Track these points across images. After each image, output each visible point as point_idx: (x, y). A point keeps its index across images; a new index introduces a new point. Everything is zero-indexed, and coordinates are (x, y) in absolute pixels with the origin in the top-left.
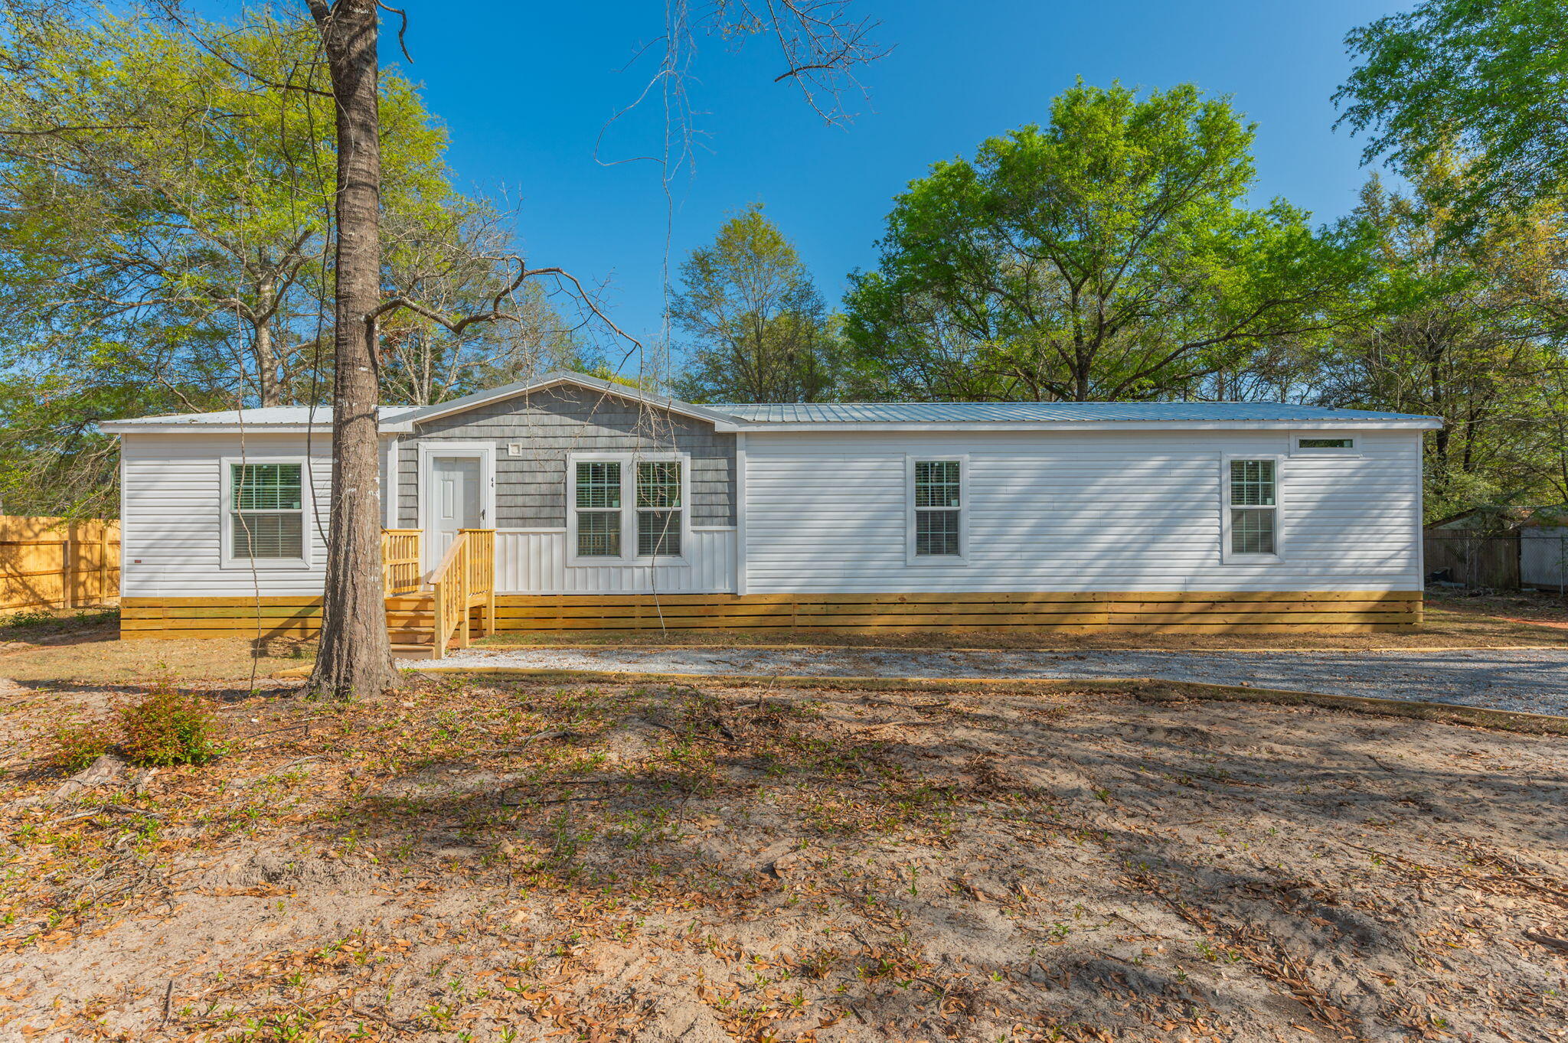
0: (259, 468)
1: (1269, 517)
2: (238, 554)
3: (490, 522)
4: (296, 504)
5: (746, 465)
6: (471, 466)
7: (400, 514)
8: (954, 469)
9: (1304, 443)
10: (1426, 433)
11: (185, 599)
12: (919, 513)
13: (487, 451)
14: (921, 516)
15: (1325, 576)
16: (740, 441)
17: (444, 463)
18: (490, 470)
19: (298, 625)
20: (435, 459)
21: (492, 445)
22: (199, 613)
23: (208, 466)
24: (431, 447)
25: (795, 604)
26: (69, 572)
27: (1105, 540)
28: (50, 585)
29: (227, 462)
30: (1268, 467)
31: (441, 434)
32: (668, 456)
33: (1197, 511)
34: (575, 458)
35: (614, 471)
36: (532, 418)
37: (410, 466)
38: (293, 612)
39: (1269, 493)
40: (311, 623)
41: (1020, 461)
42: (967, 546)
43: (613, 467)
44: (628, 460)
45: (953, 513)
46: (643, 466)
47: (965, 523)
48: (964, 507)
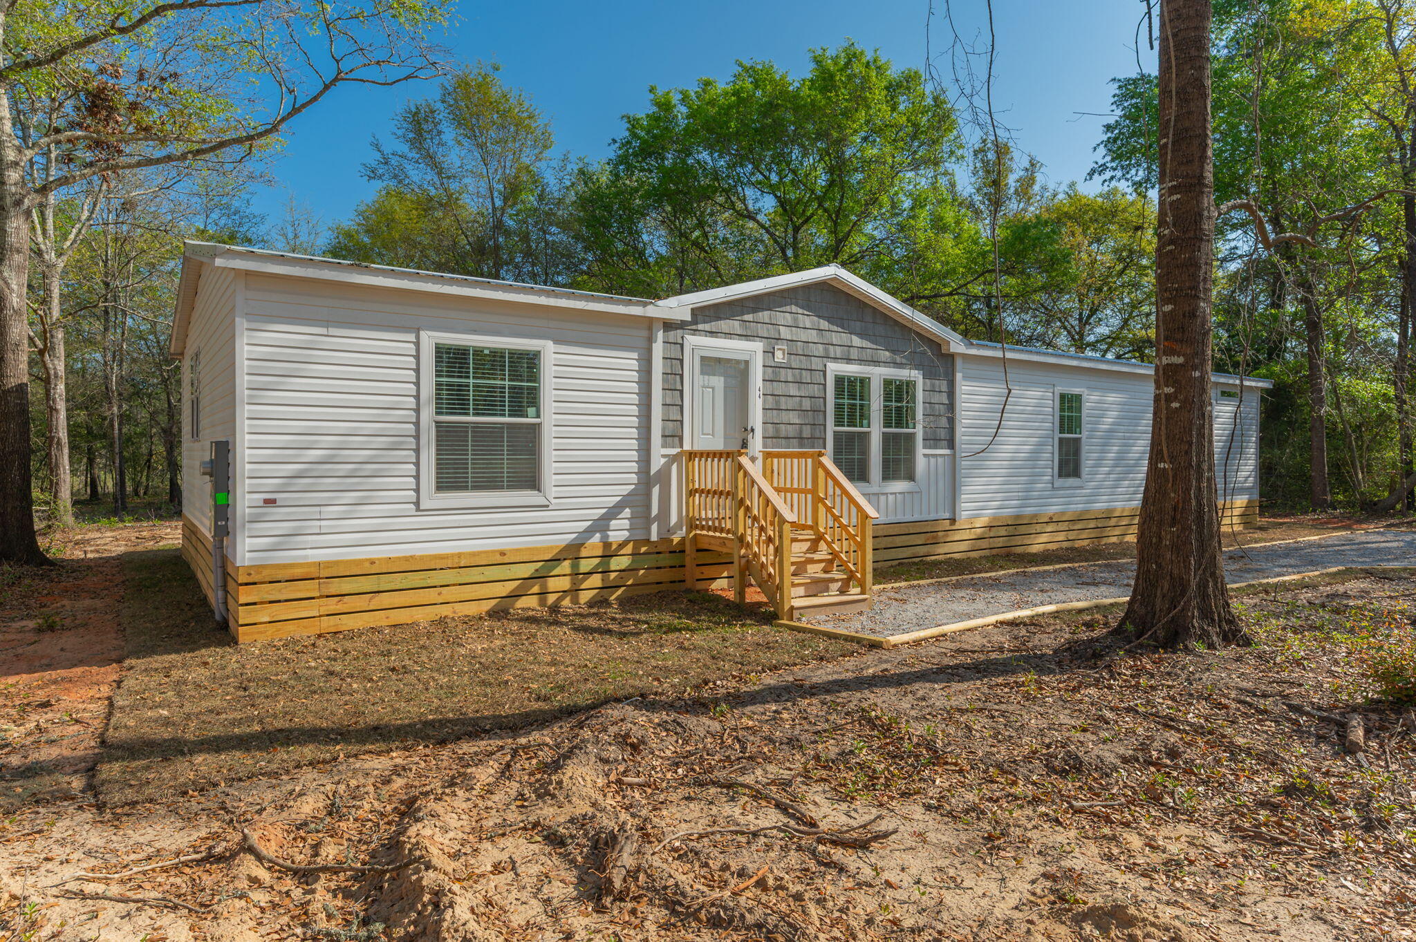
0: (478, 352)
2: (441, 486)
3: (758, 442)
4: (531, 411)
5: (964, 388)
6: (737, 372)
7: (664, 429)
8: (1079, 401)
9: (1223, 393)
10: (1262, 389)
11: (359, 563)
12: (1061, 440)
13: (752, 350)
14: (1061, 443)
16: (959, 363)
17: (711, 364)
18: (757, 377)
19: (536, 589)
20: (703, 358)
21: (758, 346)
22: (385, 582)
23: (401, 343)
24: (698, 343)
29: (430, 339)
31: (707, 327)
32: (904, 374)
34: (834, 368)
35: (865, 387)
37: (674, 366)
38: (527, 570)
40: (553, 584)
41: (1112, 398)
42: (1085, 470)
43: (864, 382)
44: (878, 374)
45: (1078, 441)
46: (887, 383)
47: (1085, 448)
48: (1084, 435)
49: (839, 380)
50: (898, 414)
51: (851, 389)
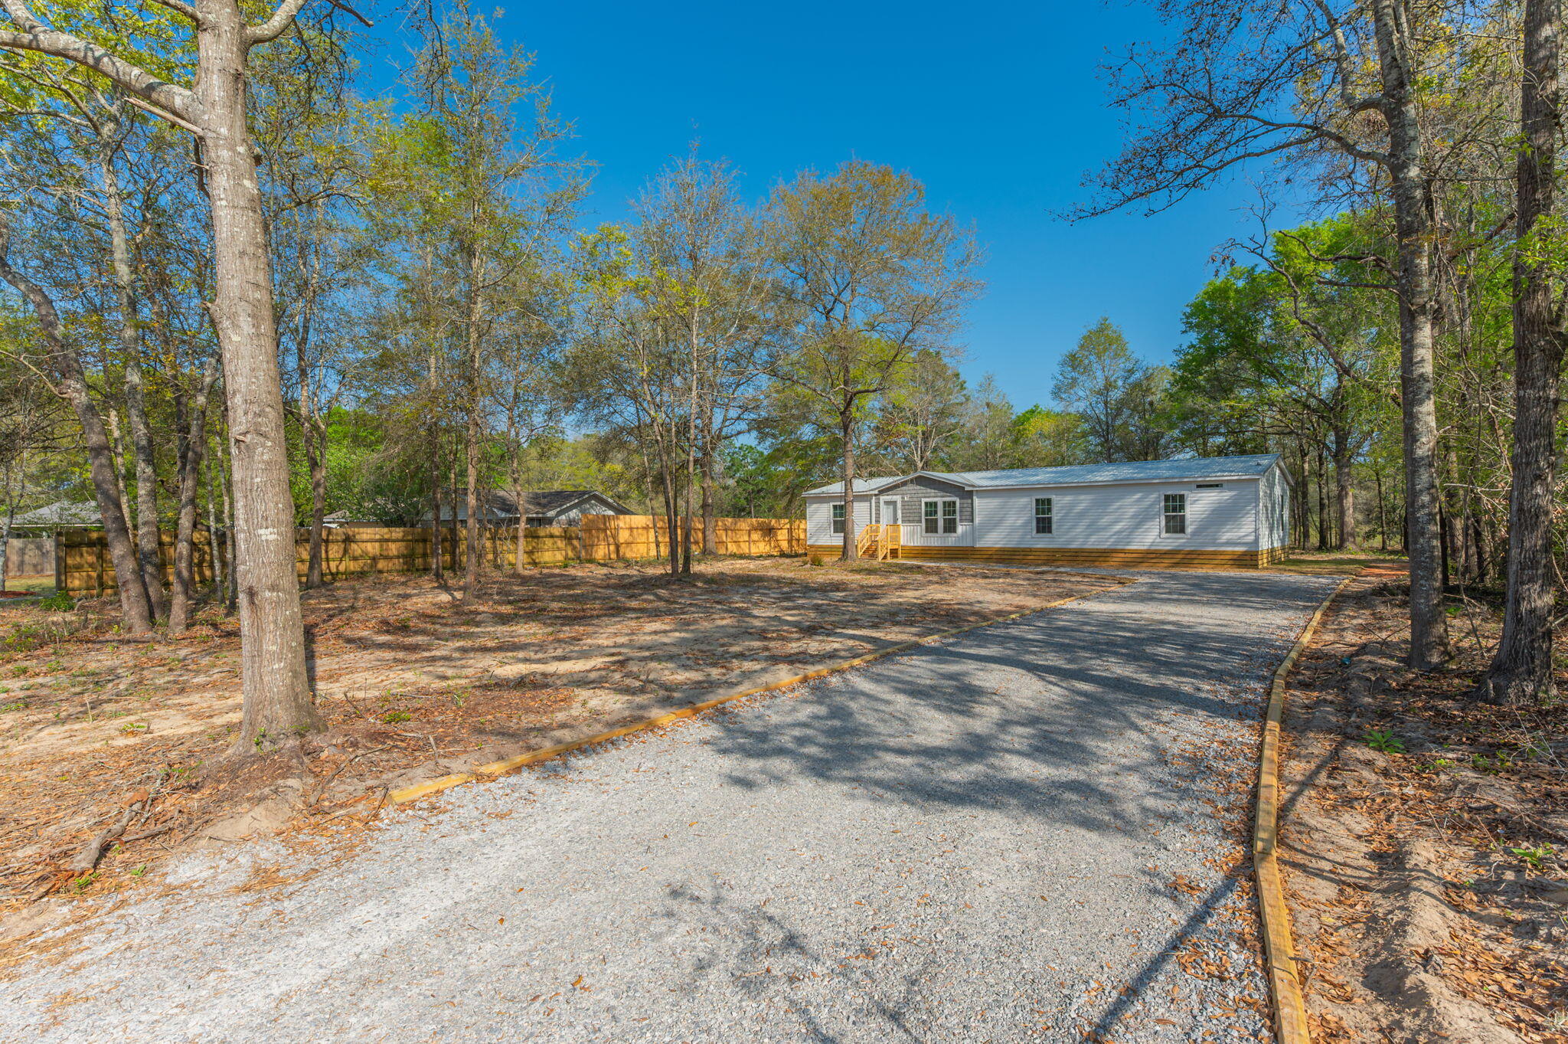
0: (838, 506)
1: (1183, 518)
2: (834, 532)
3: (900, 522)
5: (976, 501)
6: (894, 503)
7: (876, 520)
8: (1049, 501)
9: (1199, 486)
11: (823, 546)
13: (898, 498)
14: (1038, 519)
15: (1214, 544)
16: (974, 493)
17: (887, 503)
18: (899, 505)
20: (885, 503)
21: (900, 497)
23: (825, 506)
24: (883, 498)
25: (1002, 551)
26: (790, 541)
27: (1118, 527)
28: (784, 545)
29: (831, 504)
30: (1182, 497)
31: (886, 494)
32: (952, 500)
33: (1152, 518)
34: (924, 500)
35: (936, 504)
36: (911, 487)
37: (878, 502)
39: (1182, 508)
41: (1082, 497)
42: (1055, 530)
44: (940, 501)
45: (1050, 518)
46: (944, 502)
47: (1055, 522)
48: (1055, 515)
49: (926, 503)
50: (950, 512)
51: (932, 505)
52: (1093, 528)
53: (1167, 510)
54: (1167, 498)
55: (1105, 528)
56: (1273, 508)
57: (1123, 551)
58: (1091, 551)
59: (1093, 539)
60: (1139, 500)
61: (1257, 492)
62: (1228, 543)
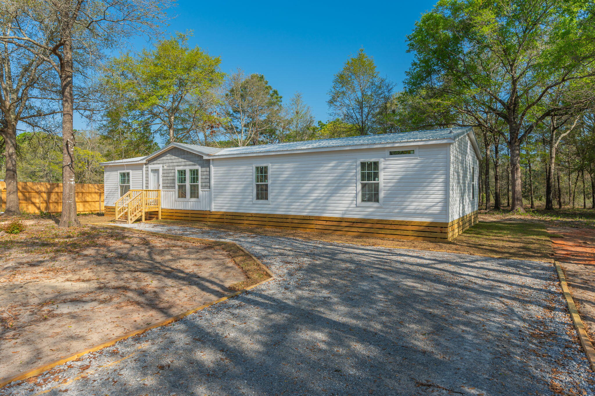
1: (377, 186)
3: (161, 188)
4: (129, 183)
5: (212, 169)
6: (156, 171)
8: (266, 169)
9: (391, 153)
13: (161, 167)
14: (258, 186)
15: (401, 213)
16: (211, 162)
18: (161, 173)
20: (151, 170)
23: (116, 173)
24: (150, 167)
25: (225, 215)
27: (314, 195)
29: (119, 172)
30: (376, 164)
31: (152, 163)
32: (195, 167)
33: (347, 185)
34: (177, 168)
36: (168, 157)
37: (147, 172)
39: (376, 176)
41: (287, 165)
42: (270, 197)
43: (185, 171)
44: (188, 169)
45: (267, 185)
46: (191, 170)
47: (270, 189)
48: (269, 182)
49: (179, 171)
50: (194, 179)
51: (182, 173)
52: (295, 195)
53: (363, 178)
54: (363, 165)
55: (306, 196)
56: (465, 176)
57: (318, 219)
58: (294, 218)
59: (296, 205)
60: (334, 168)
61: (448, 158)
62: (415, 214)
